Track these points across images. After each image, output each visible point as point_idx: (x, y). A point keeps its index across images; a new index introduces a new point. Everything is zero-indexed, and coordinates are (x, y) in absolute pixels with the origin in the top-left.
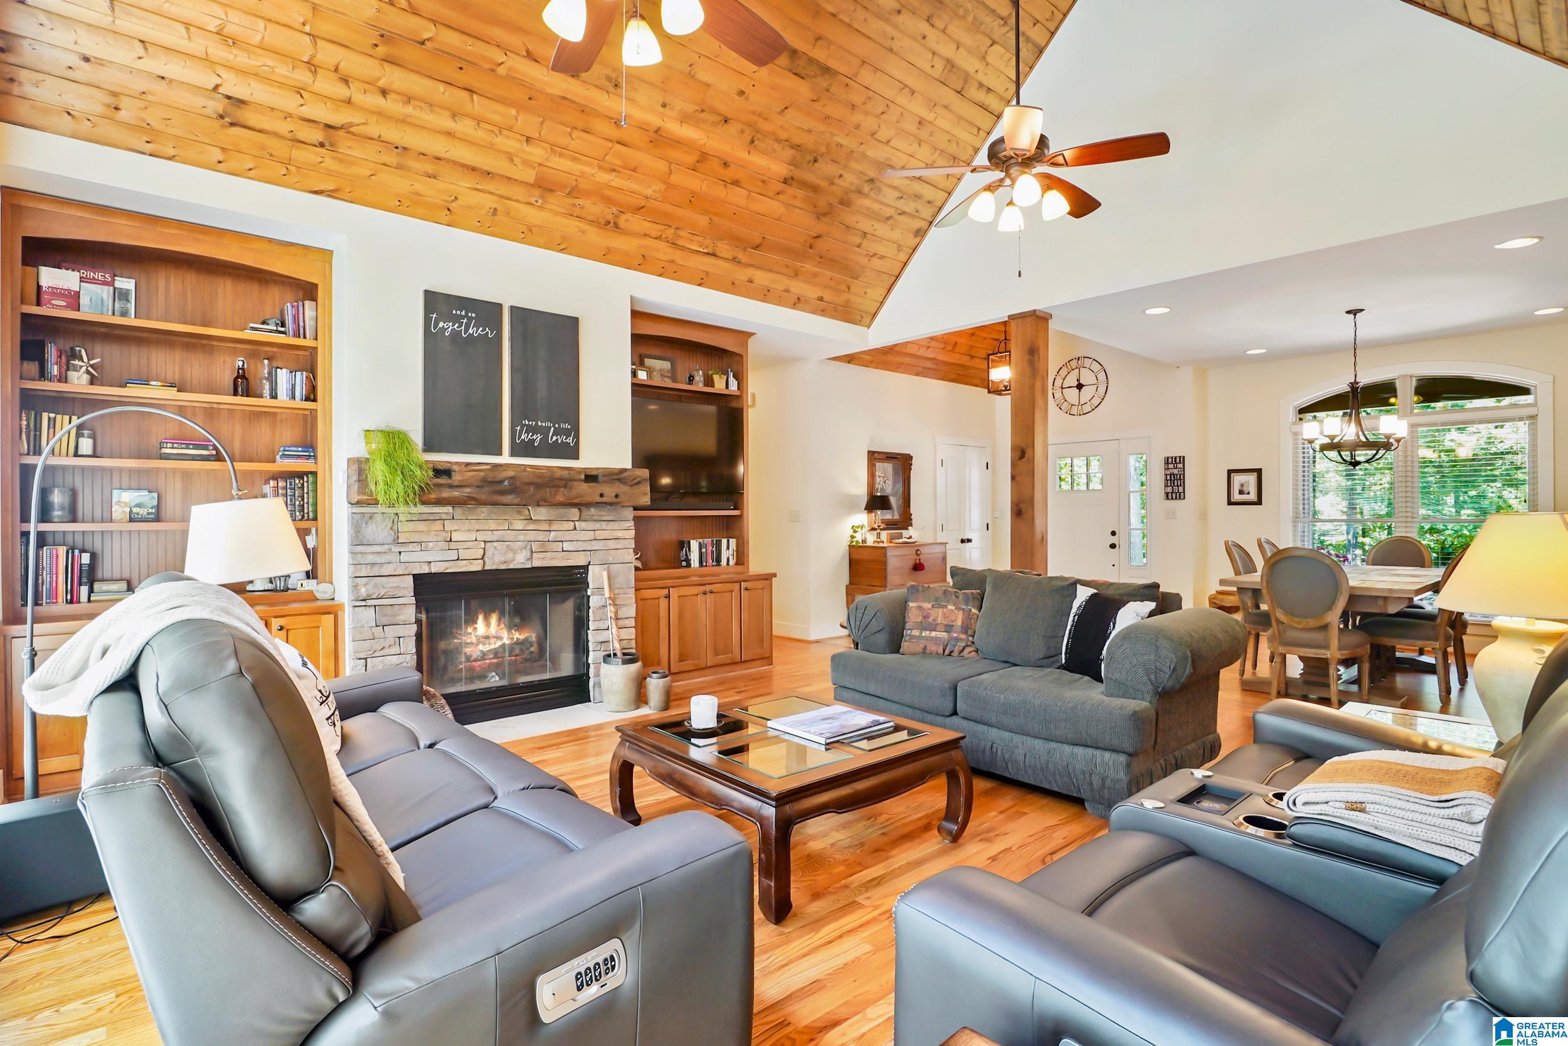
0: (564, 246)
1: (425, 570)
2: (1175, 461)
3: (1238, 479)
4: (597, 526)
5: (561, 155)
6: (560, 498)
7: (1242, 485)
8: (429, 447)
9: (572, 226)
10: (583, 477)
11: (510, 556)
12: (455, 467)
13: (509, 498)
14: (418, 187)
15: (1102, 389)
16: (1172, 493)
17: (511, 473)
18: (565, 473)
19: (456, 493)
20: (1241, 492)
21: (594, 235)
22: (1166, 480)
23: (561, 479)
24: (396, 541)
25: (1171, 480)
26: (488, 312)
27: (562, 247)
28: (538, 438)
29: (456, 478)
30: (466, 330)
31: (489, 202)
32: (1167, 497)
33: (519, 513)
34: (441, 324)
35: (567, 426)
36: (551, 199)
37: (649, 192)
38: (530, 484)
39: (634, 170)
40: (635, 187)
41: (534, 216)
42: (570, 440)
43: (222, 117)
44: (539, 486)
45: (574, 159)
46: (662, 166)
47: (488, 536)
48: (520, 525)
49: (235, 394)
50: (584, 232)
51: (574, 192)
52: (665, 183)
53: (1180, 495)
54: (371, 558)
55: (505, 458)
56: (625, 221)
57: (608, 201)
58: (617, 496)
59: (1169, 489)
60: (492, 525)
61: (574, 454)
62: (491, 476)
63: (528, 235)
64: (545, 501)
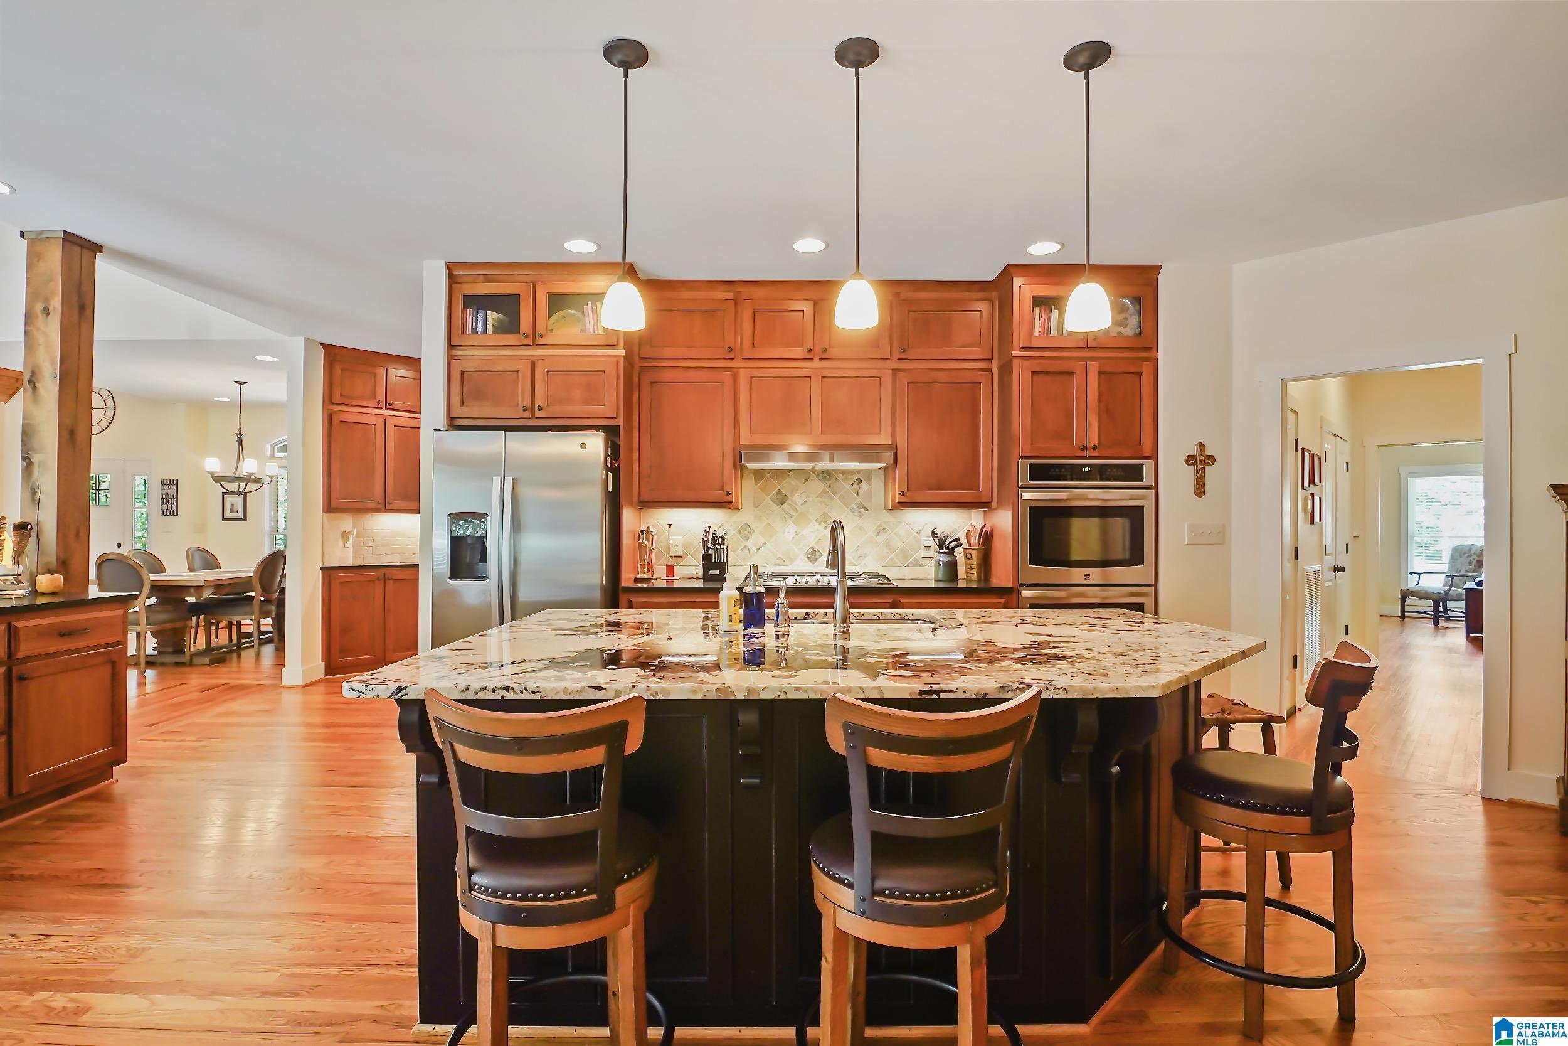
2: (170, 483)
3: (230, 499)
7: (233, 505)
15: (110, 414)
16: (167, 510)
20: (232, 511)
22: (163, 498)
25: (166, 498)
32: (163, 513)
53: (173, 512)
59: (165, 507)
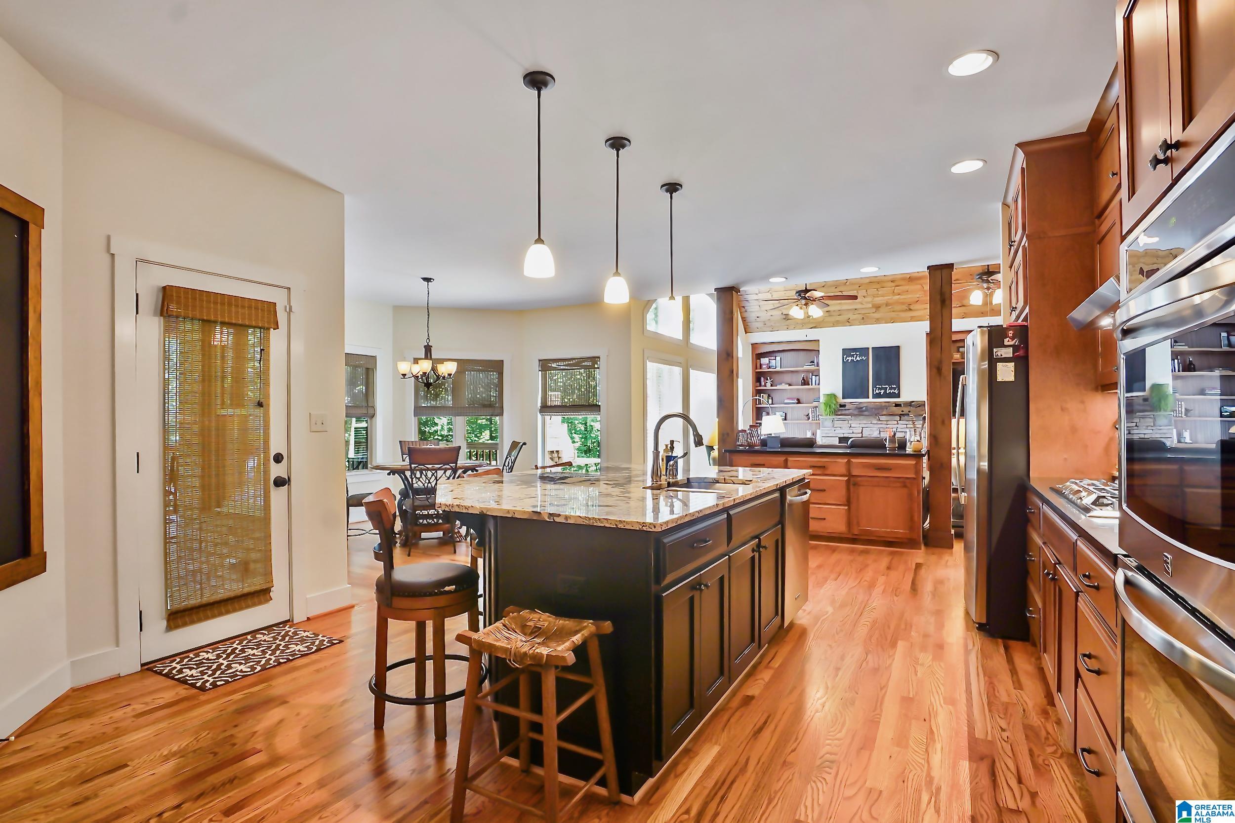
0: (893, 321)
1: (842, 436)
4: (907, 423)
5: (878, 297)
6: (884, 413)
8: (843, 398)
9: (893, 315)
10: (894, 405)
11: (871, 433)
12: (846, 404)
13: (866, 413)
14: (837, 319)
17: (865, 405)
18: (887, 404)
19: (847, 412)
21: (903, 315)
23: (885, 406)
24: (833, 426)
26: (864, 351)
27: (892, 321)
28: (882, 391)
29: (847, 407)
30: (856, 359)
31: (860, 317)
33: (875, 418)
34: (847, 358)
35: (895, 386)
36: (880, 309)
37: (918, 296)
38: (873, 408)
39: (907, 291)
40: (910, 296)
41: (877, 315)
42: (896, 391)
43: (785, 319)
44: (876, 409)
45: (882, 296)
46: (919, 287)
47: (864, 426)
48: (875, 422)
49: (802, 385)
50: (897, 315)
51: (887, 305)
52: (923, 291)
54: (826, 432)
55: (871, 399)
56: (911, 307)
57: (903, 303)
58: (909, 412)
60: (865, 422)
61: (898, 396)
62: (858, 406)
63: (878, 321)
64: (878, 414)
